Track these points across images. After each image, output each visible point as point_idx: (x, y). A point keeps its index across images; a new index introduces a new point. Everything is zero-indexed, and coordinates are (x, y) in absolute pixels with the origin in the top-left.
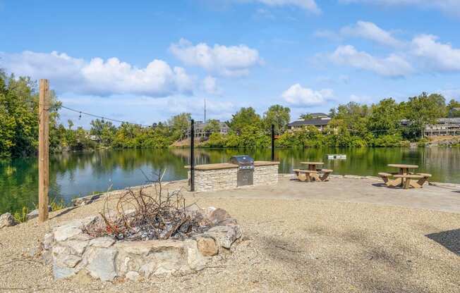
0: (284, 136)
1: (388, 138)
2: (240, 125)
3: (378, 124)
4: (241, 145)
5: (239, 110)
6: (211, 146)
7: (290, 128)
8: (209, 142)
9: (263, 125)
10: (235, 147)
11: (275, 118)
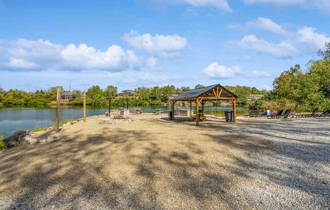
0: (114, 99)
1: (156, 102)
2: (92, 94)
3: (153, 96)
4: (93, 104)
5: (92, 87)
6: (76, 104)
7: (117, 96)
8: (74, 102)
9: (104, 94)
10: (90, 104)
11: (110, 92)
